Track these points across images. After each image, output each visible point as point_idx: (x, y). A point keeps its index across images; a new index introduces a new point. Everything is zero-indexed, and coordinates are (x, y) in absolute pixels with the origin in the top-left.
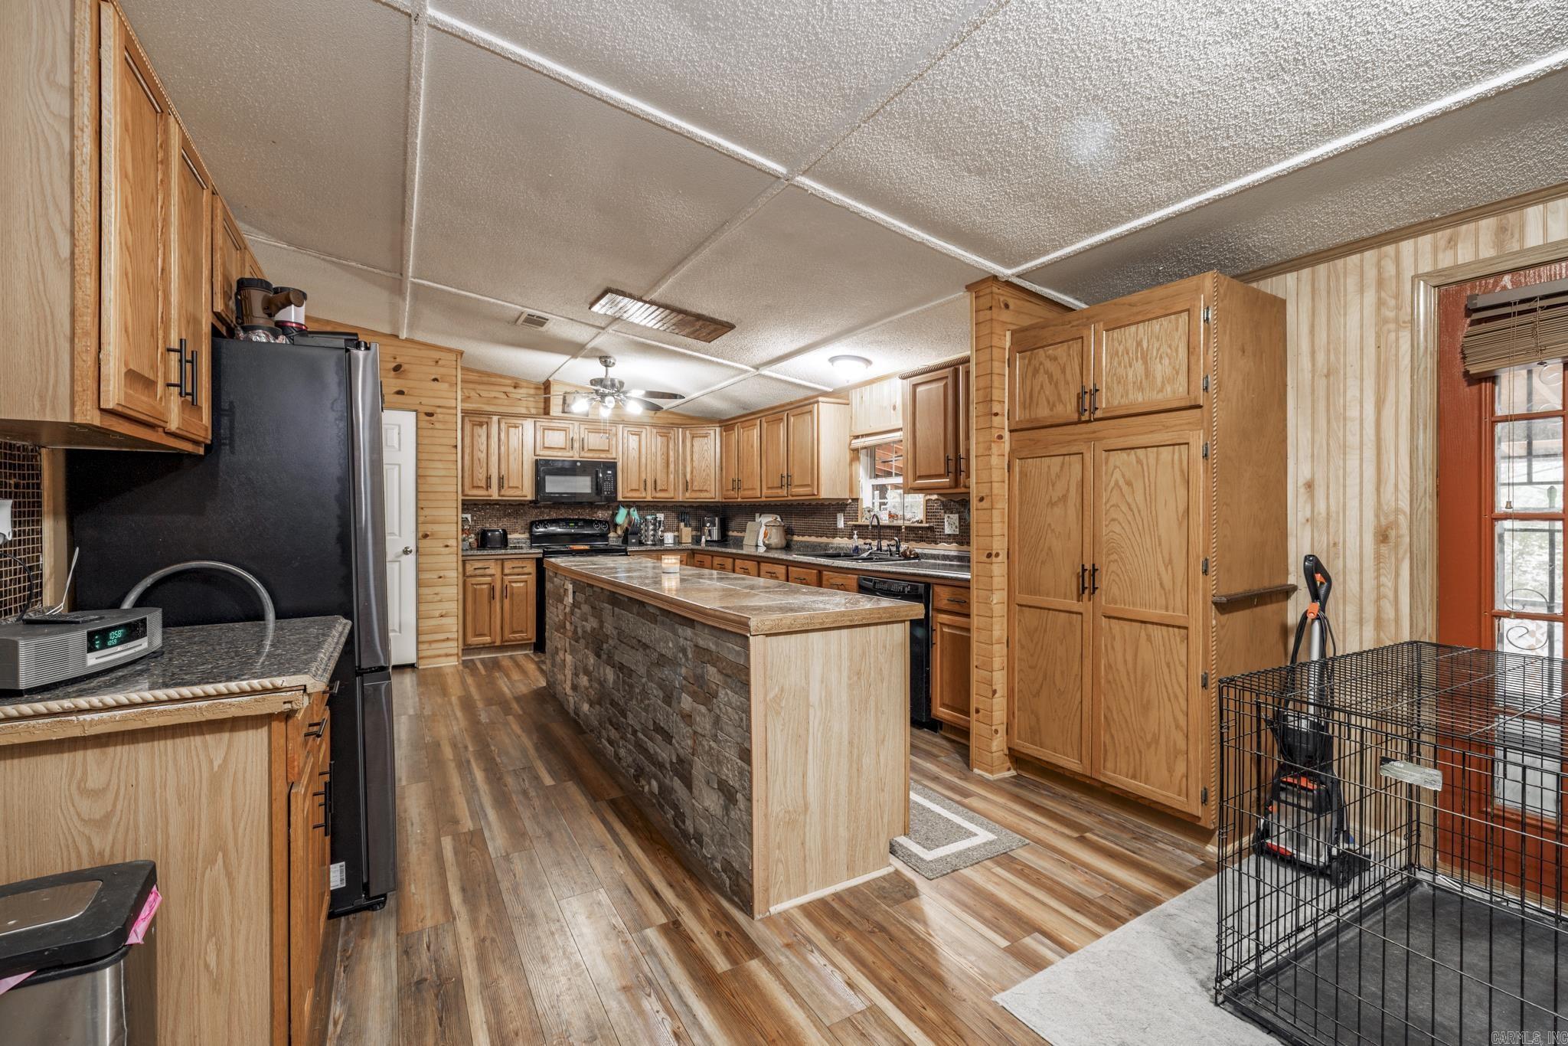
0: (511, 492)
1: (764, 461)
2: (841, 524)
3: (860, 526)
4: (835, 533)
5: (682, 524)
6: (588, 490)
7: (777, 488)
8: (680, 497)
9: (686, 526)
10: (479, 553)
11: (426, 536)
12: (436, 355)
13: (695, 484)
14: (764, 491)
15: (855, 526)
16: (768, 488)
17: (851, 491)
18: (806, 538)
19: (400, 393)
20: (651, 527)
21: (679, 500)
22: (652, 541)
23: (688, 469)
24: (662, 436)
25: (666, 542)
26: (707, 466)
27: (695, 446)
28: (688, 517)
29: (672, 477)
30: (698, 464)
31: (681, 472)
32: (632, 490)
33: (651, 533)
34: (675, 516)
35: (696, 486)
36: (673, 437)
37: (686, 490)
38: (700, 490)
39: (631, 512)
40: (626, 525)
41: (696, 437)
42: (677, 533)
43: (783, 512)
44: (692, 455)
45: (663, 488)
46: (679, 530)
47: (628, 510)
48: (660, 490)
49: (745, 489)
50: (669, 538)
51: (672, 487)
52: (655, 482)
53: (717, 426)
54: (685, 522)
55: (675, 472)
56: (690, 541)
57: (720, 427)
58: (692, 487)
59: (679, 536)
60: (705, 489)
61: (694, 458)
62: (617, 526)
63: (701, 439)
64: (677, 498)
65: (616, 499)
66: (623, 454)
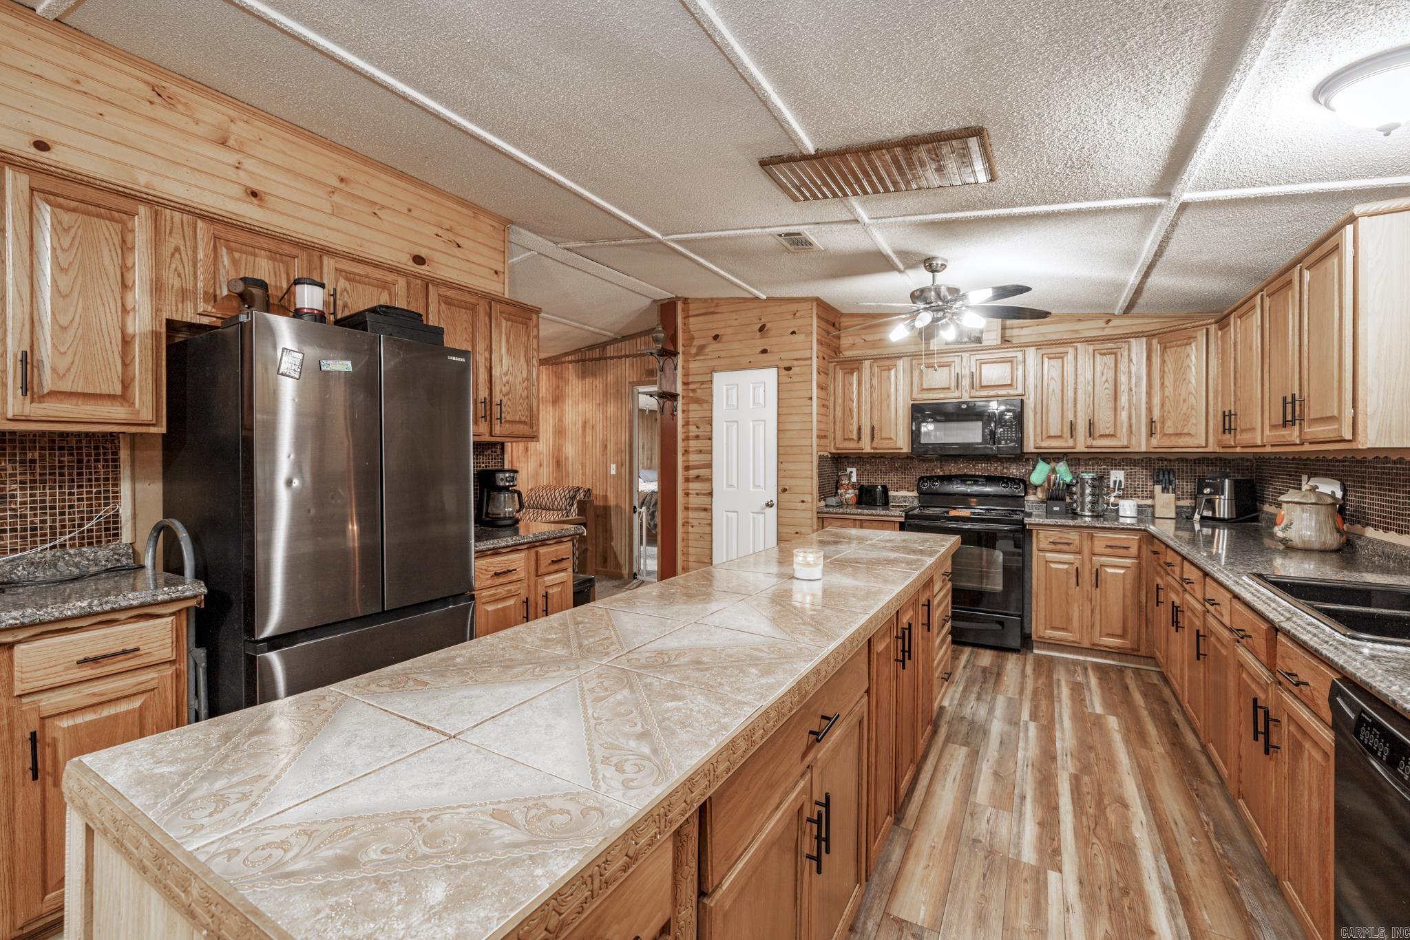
0: (885, 444)
5: (1158, 488)
6: (979, 440)
7: (1282, 426)
8: (1141, 444)
9: (1165, 490)
10: (856, 511)
11: (785, 490)
12: (793, 307)
13: (1169, 423)
14: (1267, 432)
19: (764, 351)
20: (1088, 491)
21: (1143, 449)
22: (1090, 511)
23: (1156, 401)
24: (1104, 354)
25: (1121, 513)
26: (1191, 393)
27: (1168, 362)
28: (1166, 476)
29: (1124, 415)
30: (1175, 390)
31: (1144, 406)
32: (1050, 437)
33: (1088, 499)
34: (1141, 474)
35: (1169, 427)
36: (1126, 354)
37: (1152, 434)
38: (1177, 434)
39: (1057, 468)
40: (1046, 486)
41: (1170, 347)
42: (1149, 502)
43: (1343, 471)
44: (1162, 378)
45: (1107, 433)
46: (1152, 497)
47: (1053, 464)
48: (1102, 436)
49: (1242, 431)
50: (1128, 508)
51: (1125, 430)
52: (1091, 424)
53: (1211, 324)
54: (1157, 482)
55: (1130, 407)
56: (1173, 515)
57: (1216, 322)
58: (1162, 428)
59: (1153, 506)
60: (1185, 431)
61: (1166, 383)
62: (1036, 487)
63: (1179, 349)
64: (1140, 447)
65: (1025, 450)
66: (1036, 387)
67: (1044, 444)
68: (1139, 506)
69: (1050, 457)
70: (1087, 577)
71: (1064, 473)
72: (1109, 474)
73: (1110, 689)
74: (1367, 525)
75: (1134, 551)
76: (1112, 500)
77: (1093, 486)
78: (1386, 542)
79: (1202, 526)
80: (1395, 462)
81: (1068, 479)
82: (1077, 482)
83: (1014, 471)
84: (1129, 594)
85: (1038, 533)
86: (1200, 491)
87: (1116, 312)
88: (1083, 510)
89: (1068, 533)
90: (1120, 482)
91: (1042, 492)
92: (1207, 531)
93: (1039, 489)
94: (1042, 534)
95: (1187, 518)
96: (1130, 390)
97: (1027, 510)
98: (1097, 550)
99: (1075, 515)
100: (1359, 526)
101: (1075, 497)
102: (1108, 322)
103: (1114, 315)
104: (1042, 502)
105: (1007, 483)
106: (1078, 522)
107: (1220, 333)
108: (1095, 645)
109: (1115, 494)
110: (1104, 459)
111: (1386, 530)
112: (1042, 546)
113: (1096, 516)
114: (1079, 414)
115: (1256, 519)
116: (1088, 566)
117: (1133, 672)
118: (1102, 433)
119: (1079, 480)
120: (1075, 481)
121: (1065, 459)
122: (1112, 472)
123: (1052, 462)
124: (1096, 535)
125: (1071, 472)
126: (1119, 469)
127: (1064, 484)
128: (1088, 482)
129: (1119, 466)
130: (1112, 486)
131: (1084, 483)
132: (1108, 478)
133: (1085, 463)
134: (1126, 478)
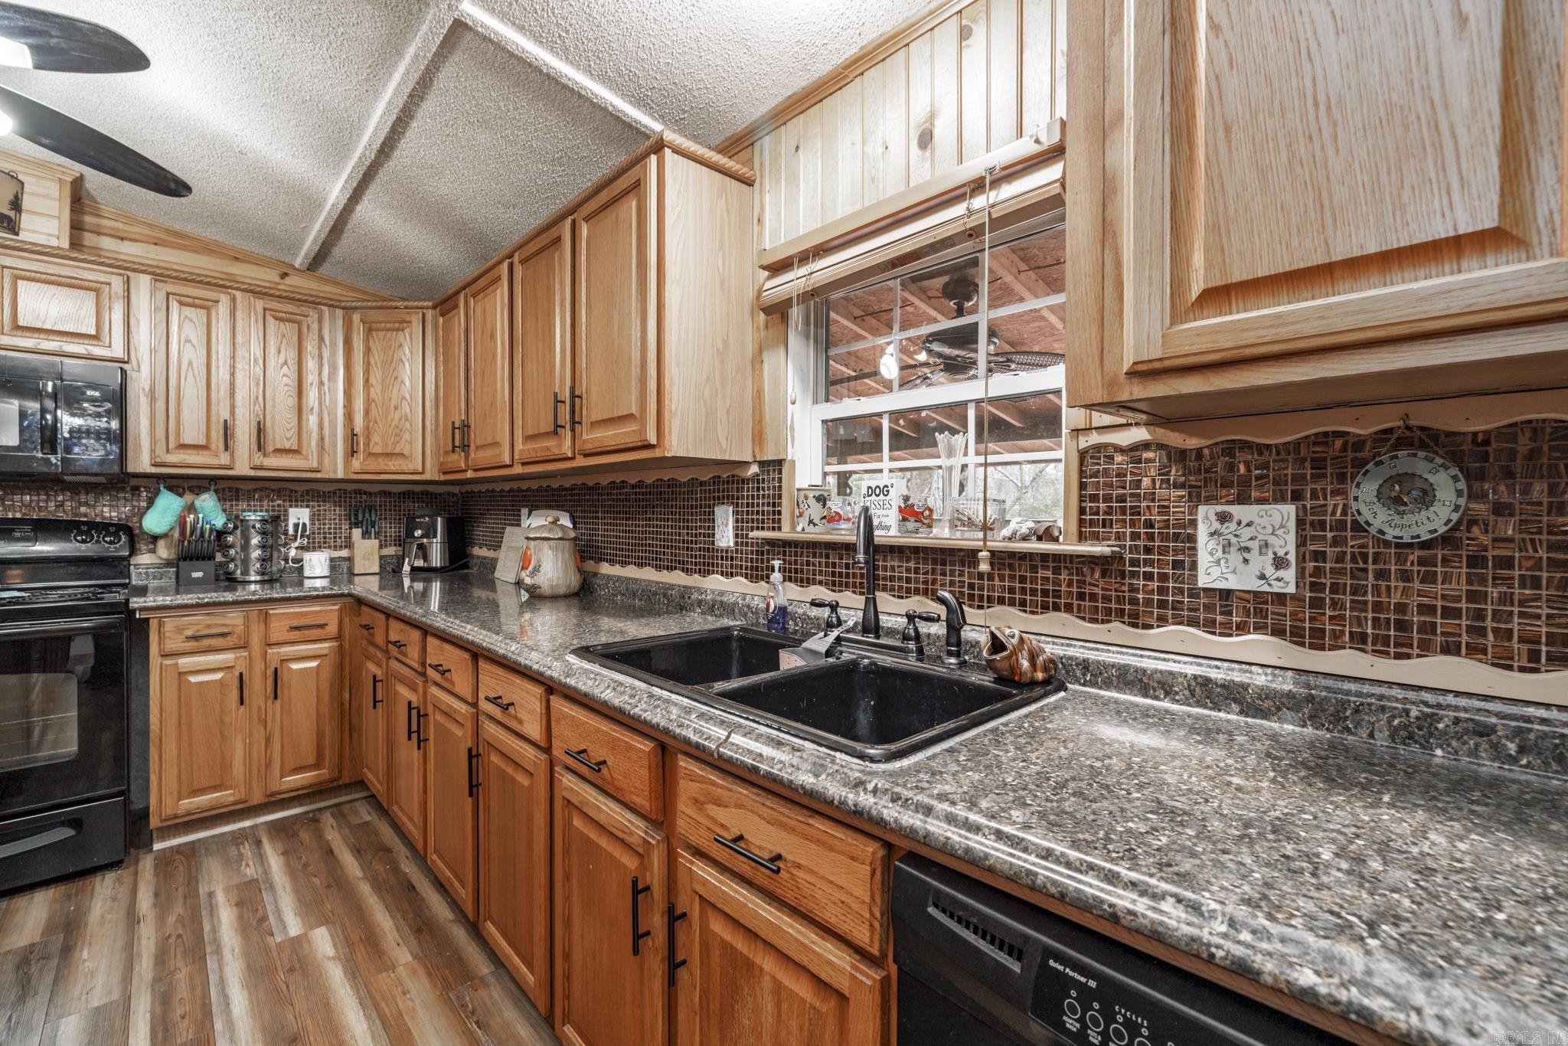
1: (518, 371)
2: (725, 537)
3: (786, 544)
4: (708, 561)
5: (357, 533)
6: (12, 440)
7: (546, 435)
8: (337, 468)
9: (366, 535)
13: (376, 438)
14: (519, 445)
15: (772, 543)
16: (528, 438)
17: (758, 438)
18: (631, 572)
20: (255, 540)
21: (340, 475)
22: (258, 573)
23: (359, 405)
24: (281, 320)
25: (307, 573)
26: (404, 398)
27: (374, 351)
28: (367, 515)
29: (312, 420)
30: (383, 391)
31: (340, 411)
32: (183, 447)
33: (256, 554)
34: (334, 513)
35: (376, 443)
36: (315, 326)
37: (353, 452)
38: (386, 455)
39: (197, 503)
40: (176, 535)
41: (377, 330)
42: (344, 553)
43: (571, 500)
44: (367, 372)
45: (287, 445)
46: (349, 545)
47: (189, 497)
48: (278, 451)
49: (477, 448)
50: (317, 564)
51: (314, 443)
52: (260, 430)
53: (427, 308)
54: (357, 525)
55: (321, 412)
56: (376, 569)
57: (434, 307)
58: (367, 444)
59: (350, 559)
60: (397, 450)
61: (372, 380)
62: (155, 538)
63: (389, 334)
64: (335, 471)
65: (131, 469)
66: (153, 351)
67: (172, 458)
68: (332, 560)
69: (184, 484)
70: (258, 686)
71: (210, 511)
72: (286, 515)
73: (306, 866)
74: (601, 560)
75: (332, 629)
76: (293, 553)
77: (263, 533)
78: (630, 579)
79: (413, 580)
80: (633, 487)
81: (219, 521)
82: (236, 528)
83: (108, 511)
84: (326, 697)
85: (161, 625)
86: (410, 534)
87: (297, 263)
88: (246, 572)
89: (222, 615)
90: (304, 525)
91: (168, 548)
92: (419, 586)
93: (161, 543)
94: (170, 624)
95: (394, 571)
96: (321, 383)
97: (135, 581)
98: (274, 637)
99: (231, 581)
100: (592, 562)
101: (232, 552)
102: (284, 275)
103: (293, 267)
104: (168, 564)
105: (88, 533)
106: (240, 594)
107: (441, 320)
108: (273, 794)
109: (297, 544)
110: (280, 489)
111: (624, 564)
112: (170, 646)
113: (269, 581)
114: (239, 412)
115: (466, 566)
116: (259, 666)
117: (333, 815)
118: (278, 446)
119: (239, 524)
120: (231, 526)
121: (212, 487)
122: (292, 511)
123: (187, 492)
124: (271, 612)
125: (224, 510)
126: (302, 507)
127: (211, 530)
128: (254, 527)
129: (302, 501)
130: (291, 531)
131: (247, 528)
132: (286, 520)
133: (249, 496)
134: (312, 519)
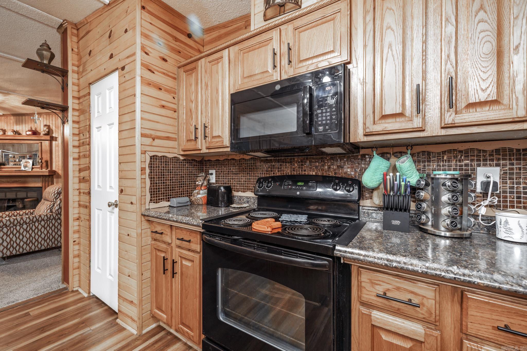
11: (122, 191)
19: (111, 56)
20: (445, 197)
22: (448, 230)
25: (501, 234)
32: (384, 117)
33: (446, 210)
39: (397, 164)
40: (383, 189)
45: (483, 97)
47: (393, 160)
52: (452, 88)
62: (372, 190)
67: (378, 128)
72: (475, 174)
76: (483, 211)
77: (453, 191)
81: (414, 179)
82: (427, 185)
83: (349, 170)
88: (436, 225)
90: (495, 184)
91: (379, 197)
93: (375, 193)
97: (362, 217)
101: (424, 205)
109: (487, 202)
110: (467, 151)
112: (366, 297)
114: (431, 74)
118: (472, 100)
119: (430, 181)
120: (423, 183)
121: (409, 152)
122: (481, 170)
123: (393, 157)
124: (470, 295)
125: (418, 170)
126: (491, 165)
127: (406, 186)
128: (444, 185)
129: (492, 160)
130: (479, 189)
131: (438, 187)
132: (475, 178)
133: (439, 156)
134: (503, 178)
